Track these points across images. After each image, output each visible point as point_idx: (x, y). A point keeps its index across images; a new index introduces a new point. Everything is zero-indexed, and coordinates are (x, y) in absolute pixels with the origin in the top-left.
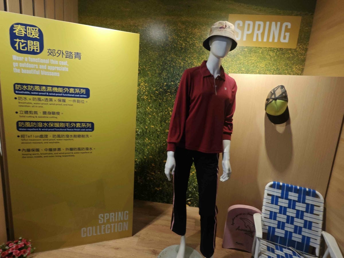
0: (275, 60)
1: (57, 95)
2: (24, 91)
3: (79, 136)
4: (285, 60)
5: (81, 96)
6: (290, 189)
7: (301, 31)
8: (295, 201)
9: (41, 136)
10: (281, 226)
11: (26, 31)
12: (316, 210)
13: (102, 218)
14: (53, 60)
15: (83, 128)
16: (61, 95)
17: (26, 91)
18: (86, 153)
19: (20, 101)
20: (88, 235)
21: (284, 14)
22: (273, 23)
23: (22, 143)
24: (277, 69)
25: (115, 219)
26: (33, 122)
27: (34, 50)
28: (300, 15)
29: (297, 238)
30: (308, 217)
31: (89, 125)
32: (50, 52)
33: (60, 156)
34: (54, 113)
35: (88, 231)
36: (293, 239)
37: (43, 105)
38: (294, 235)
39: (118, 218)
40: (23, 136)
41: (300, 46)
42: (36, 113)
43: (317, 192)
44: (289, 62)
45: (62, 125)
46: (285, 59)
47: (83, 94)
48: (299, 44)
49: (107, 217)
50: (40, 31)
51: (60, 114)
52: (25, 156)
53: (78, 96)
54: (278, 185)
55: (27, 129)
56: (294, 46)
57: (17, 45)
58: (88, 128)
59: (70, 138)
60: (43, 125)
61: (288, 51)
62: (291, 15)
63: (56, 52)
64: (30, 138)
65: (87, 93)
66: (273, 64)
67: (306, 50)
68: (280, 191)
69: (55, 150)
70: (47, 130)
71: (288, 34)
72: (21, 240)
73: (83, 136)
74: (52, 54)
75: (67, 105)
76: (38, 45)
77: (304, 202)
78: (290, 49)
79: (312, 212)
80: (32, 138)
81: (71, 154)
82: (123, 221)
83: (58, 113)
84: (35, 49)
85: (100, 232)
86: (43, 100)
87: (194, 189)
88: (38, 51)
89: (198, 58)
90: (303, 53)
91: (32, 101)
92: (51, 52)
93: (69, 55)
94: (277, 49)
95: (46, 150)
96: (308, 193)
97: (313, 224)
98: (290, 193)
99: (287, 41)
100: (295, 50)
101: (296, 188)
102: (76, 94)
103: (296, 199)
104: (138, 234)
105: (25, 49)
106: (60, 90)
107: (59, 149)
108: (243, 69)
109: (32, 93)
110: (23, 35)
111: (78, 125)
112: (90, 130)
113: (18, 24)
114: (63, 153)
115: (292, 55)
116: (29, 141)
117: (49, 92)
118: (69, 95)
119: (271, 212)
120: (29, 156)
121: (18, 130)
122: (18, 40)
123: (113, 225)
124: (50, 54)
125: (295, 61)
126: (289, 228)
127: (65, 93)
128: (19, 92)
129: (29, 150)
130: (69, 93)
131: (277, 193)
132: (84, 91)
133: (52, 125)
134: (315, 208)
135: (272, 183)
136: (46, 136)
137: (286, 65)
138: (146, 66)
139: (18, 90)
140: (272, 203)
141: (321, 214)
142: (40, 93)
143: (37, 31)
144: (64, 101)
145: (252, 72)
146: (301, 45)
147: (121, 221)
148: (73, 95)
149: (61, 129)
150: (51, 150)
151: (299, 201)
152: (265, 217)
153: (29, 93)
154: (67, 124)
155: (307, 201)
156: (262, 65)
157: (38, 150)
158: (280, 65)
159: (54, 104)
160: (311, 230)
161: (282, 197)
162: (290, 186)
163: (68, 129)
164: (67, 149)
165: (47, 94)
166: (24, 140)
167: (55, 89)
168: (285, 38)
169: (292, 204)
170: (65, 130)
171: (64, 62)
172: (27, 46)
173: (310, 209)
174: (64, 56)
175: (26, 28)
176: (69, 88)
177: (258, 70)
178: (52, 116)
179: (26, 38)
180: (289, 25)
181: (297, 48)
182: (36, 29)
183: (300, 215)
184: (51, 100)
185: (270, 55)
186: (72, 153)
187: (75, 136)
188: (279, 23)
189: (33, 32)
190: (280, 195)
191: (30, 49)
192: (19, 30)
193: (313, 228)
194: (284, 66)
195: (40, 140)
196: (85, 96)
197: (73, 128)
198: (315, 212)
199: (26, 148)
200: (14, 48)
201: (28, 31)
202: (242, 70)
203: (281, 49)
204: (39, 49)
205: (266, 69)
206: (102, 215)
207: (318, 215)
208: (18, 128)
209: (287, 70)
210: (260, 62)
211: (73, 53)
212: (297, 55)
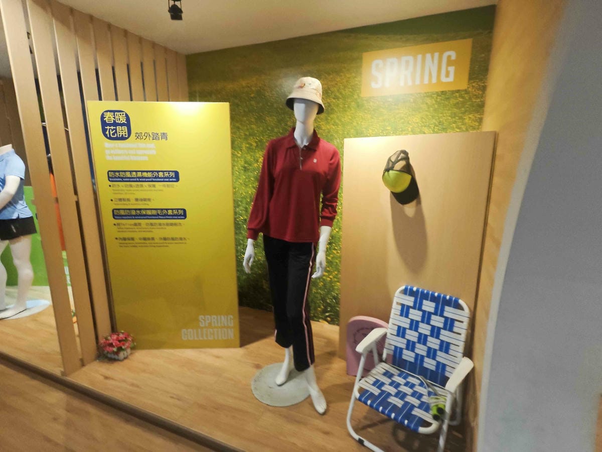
0: (435, 110)
1: (146, 180)
2: (117, 178)
3: (172, 224)
4: (451, 109)
5: (171, 180)
6: (425, 296)
7: (473, 61)
8: (430, 314)
9: (135, 225)
10: (411, 346)
11: (114, 118)
12: (457, 327)
13: (203, 320)
14: (141, 144)
15: (174, 215)
16: (151, 180)
17: (119, 177)
18: (180, 243)
19: (114, 188)
20: (189, 338)
21: (444, 39)
22: (428, 56)
23: (119, 231)
24: (440, 122)
25: (218, 323)
26: (127, 209)
27: (122, 135)
28: (469, 37)
29: (430, 364)
30: (445, 335)
31: (181, 212)
32: (137, 136)
33: (154, 246)
34: (145, 200)
35: (188, 334)
36: (425, 365)
37: (134, 192)
38: (426, 359)
39: (221, 323)
40: (118, 224)
41: (473, 84)
42: (128, 200)
43: (461, 302)
44: (458, 110)
45: (154, 212)
46: (452, 107)
47: (172, 178)
48: (472, 81)
49: (208, 320)
50: (127, 115)
51: (152, 201)
52: (122, 245)
53: (168, 180)
54: (411, 290)
55: (122, 217)
56: (464, 85)
57: (107, 133)
58: (181, 215)
59: (162, 227)
60: (136, 212)
61: (454, 94)
62: (456, 39)
63: (143, 135)
64: (126, 227)
65: (176, 177)
66: (432, 116)
67: (484, 89)
68: (412, 299)
69: (149, 239)
70: (140, 217)
71: (452, 69)
72: (123, 333)
73: (175, 224)
74: (139, 137)
75: (156, 190)
76: (126, 130)
77: (442, 315)
78: (458, 91)
79: (451, 330)
80: (127, 227)
81: (165, 245)
82: (228, 327)
83: (149, 200)
84: (124, 134)
85: (202, 336)
86: (134, 186)
87: (334, 301)
88: (127, 136)
89: (327, 119)
90: (479, 94)
91: (124, 188)
92: (139, 136)
93: (155, 137)
94: (437, 93)
95: (140, 239)
96: (448, 303)
97: (452, 347)
98: (425, 302)
99: (451, 79)
100: (466, 91)
101: (433, 295)
102: (166, 178)
103: (432, 310)
104: (248, 346)
105: (115, 135)
106: (150, 175)
107: (153, 239)
108: (388, 128)
109: (124, 180)
110: (112, 122)
111: (170, 212)
112: (182, 217)
113: (107, 111)
114: (157, 243)
115: (461, 100)
116: (125, 230)
117: (139, 178)
118: (158, 180)
119: (399, 327)
120: (125, 245)
121: (114, 218)
122: (108, 127)
123: (215, 330)
124: (138, 137)
125: (467, 108)
126: (421, 350)
127: (154, 178)
128: (113, 180)
129: (125, 239)
130: (158, 178)
131: (409, 301)
132: (173, 174)
133: (144, 213)
134: (456, 323)
135: (403, 287)
136: (140, 224)
137: (454, 115)
138: (263, 136)
139: (112, 178)
140: (401, 315)
141: (464, 333)
142: (131, 180)
143: (124, 116)
144: (154, 186)
145: (402, 131)
146: (474, 82)
147: (224, 327)
148: (163, 180)
149: (153, 217)
150: (145, 239)
151: (435, 314)
152: (391, 334)
153: (121, 180)
154: (159, 212)
155: (446, 314)
156: (417, 119)
157: (133, 239)
158: (444, 116)
159: (145, 190)
160: (448, 354)
161: (414, 308)
162: (425, 292)
163: (160, 217)
164: (161, 239)
165: (138, 180)
166: (120, 228)
167: (145, 174)
168: (447, 75)
169: (427, 317)
170: (157, 217)
171: (151, 144)
172: (116, 132)
173: (449, 324)
174: (151, 138)
175: (114, 115)
176: (158, 172)
177: (411, 127)
178: (144, 202)
179: (115, 124)
180: (453, 55)
181: (468, 87)
182: (123, 114)
183: (435, 332)
184: (142, 186)
185: (427, 104)
186: (166, 243)
187: (167, 224)
188: (436, 55)
189: (121, 118)
190: (411, 304)
191: (120, 135)
192: (109, 117)
193: (451, 352)
194: (450, 118)
195: (134, 228)
196: (175, 180)
197: (165, 215)
198: (455, 329)
199: (121, 237)
200: (105, 135)
201: (116, 117)
202: (387, 130)
203: (443, 92)
204: (127, 134)
205: (423, 124)
206: (203, 316)
207: (460, 334)
208: (114, 216)
209: (455, 122)
210: (413, 115)
211: (159, 134)
212: (470, 98)
